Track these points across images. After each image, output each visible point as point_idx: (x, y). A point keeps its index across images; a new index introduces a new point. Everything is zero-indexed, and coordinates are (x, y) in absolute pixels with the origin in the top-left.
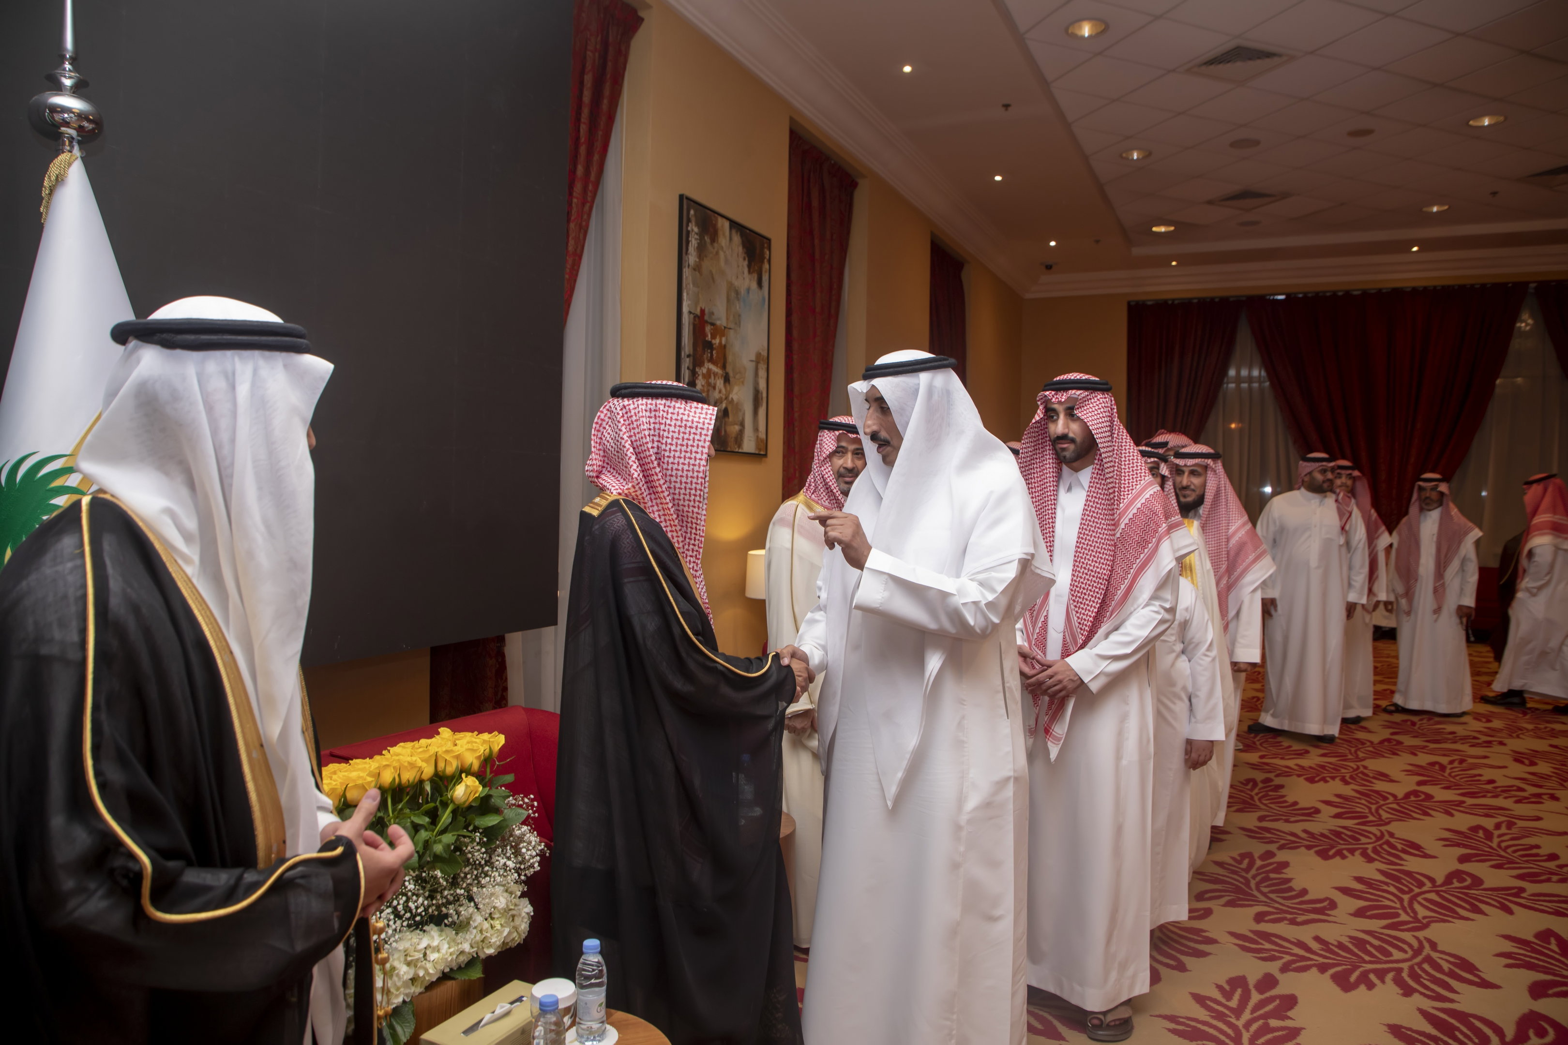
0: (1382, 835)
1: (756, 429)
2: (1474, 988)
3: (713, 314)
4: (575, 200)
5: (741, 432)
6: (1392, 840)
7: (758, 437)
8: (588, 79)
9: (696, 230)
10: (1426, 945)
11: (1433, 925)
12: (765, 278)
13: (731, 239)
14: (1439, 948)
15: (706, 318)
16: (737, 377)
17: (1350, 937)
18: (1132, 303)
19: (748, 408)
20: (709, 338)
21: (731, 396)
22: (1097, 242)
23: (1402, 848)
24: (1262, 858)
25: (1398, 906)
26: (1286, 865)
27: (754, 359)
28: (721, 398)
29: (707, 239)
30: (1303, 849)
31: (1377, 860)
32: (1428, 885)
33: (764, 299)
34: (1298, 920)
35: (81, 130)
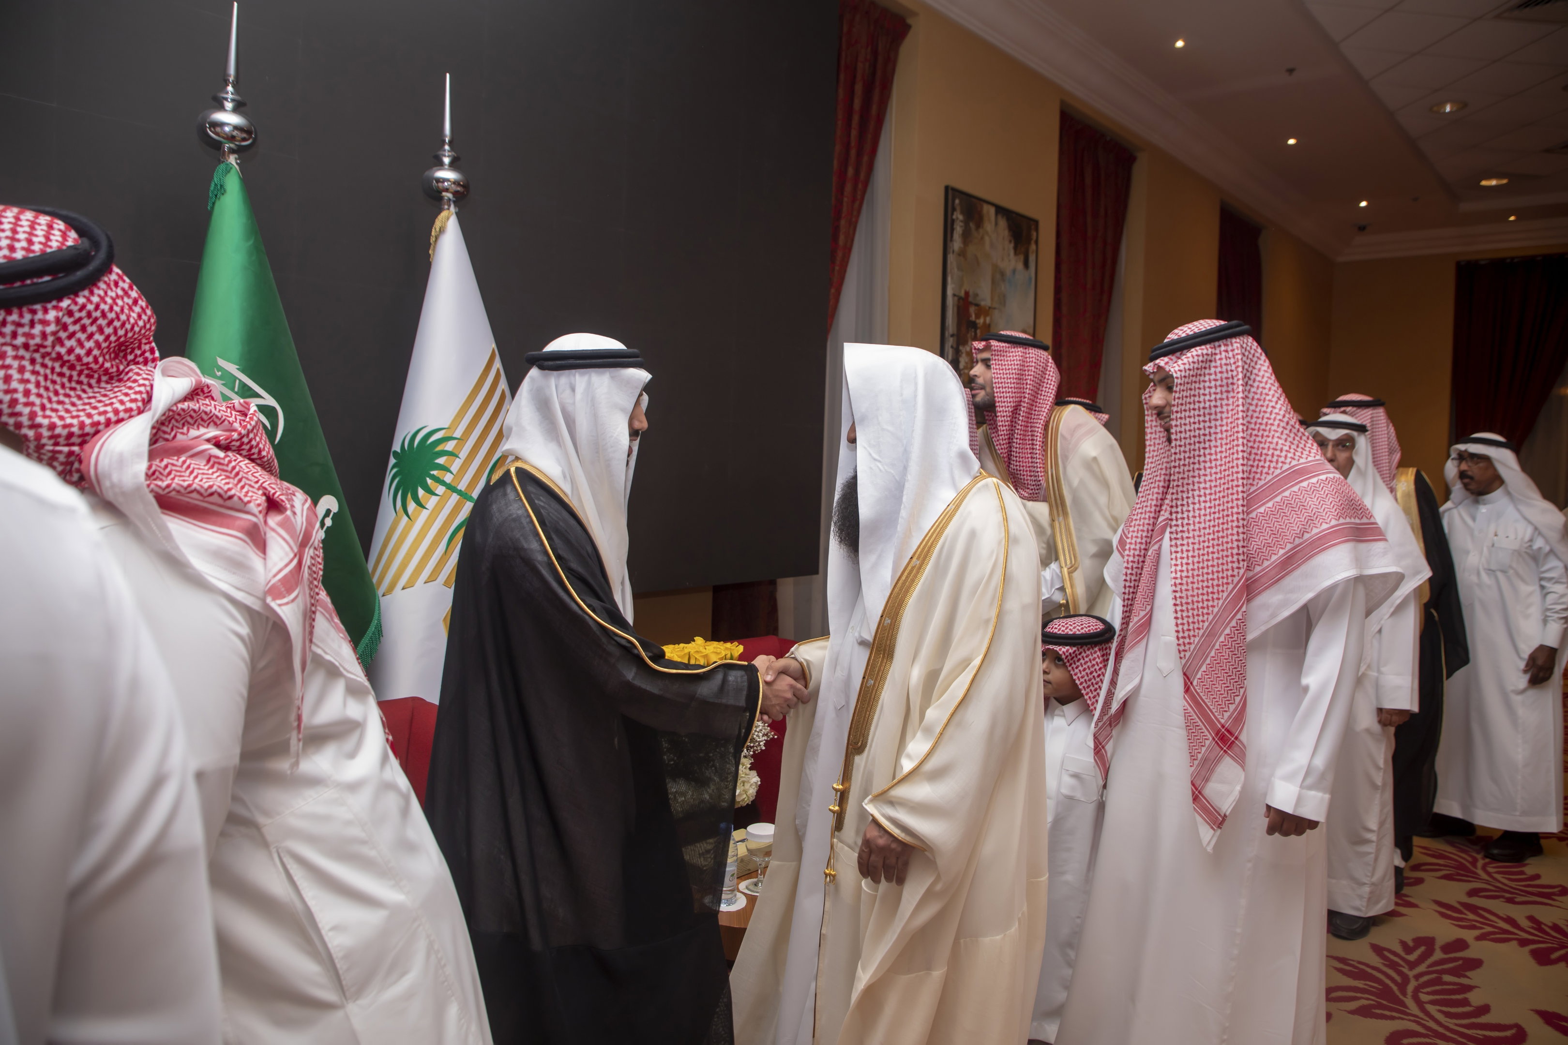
3: (976, 295)
4: (845, 199)
8: (859, 88)
9: (961, 217)
12: (1032, 258)
13: (996, 224)
15: (971, 299)
18: (1462, 263)
20: (973, 318)
22: (1418, 198)
29: (972, 225)
33: (1030, 279)
34: (1517, 900)
35: (455, 193)
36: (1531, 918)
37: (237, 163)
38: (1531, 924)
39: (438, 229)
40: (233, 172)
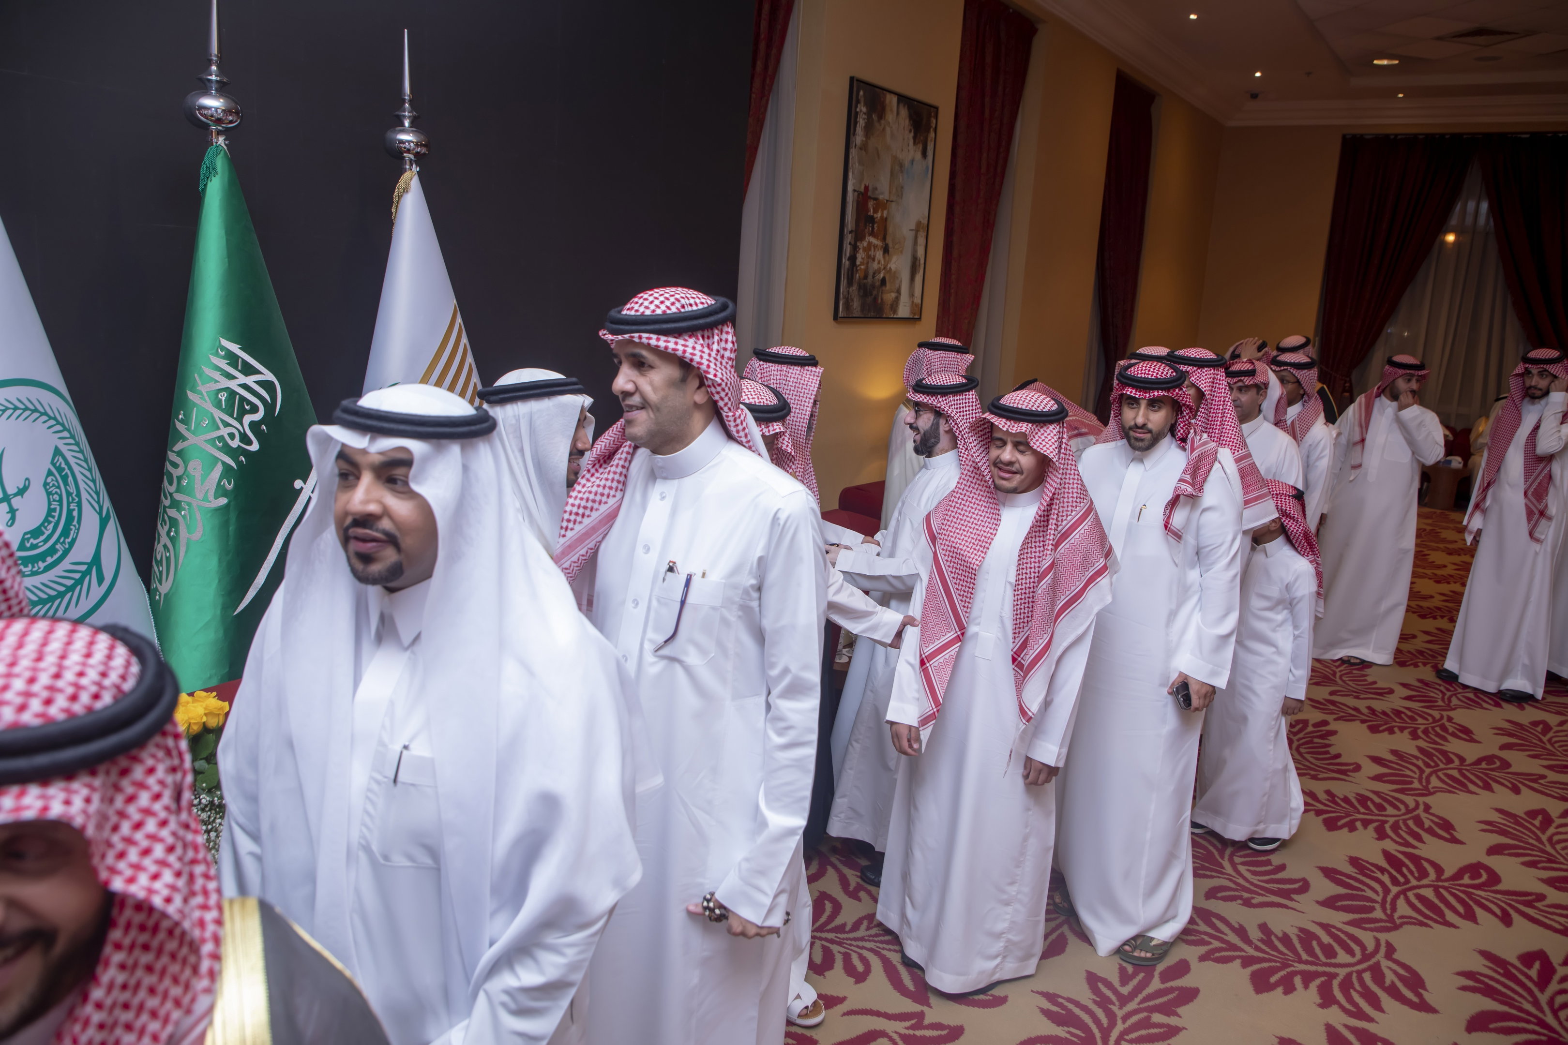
0: (1442, 717)
1: (912, 295)
2: (1442, 842)
3: (876, 189)
4: (753, 96)
5: (897, 299)
6: (1447, 724)
7: (913, 302)
9: (864, 109)
10: (1422, 807)
11: (1438, 794)
12: (930, 147)
13: (898, 114)
14: (1431, 811)
15: (870, 194)
16: (897, 247)
17: (1358, 794)
18: (1348, 137)
19: (905, 276)
20: (871, 213)
21: (889, 266)
22: (1309, 74)
23: (1453, 732)
24: (1315, 725)
25: (1417, 776)
26: (1333, 733)
27: (913, 228)
28: (880, 268)
29: (875, 117)
30: (1358, 722)
31: (1420, 738)
32: (1457, 762)
33: (927, 168)
34: (1319, 777)
35: (417, 154)
36: (1328, 792)
37: (225, 145)
38: (1327, 797)
39: (401, 190)
40: (222, 153)
